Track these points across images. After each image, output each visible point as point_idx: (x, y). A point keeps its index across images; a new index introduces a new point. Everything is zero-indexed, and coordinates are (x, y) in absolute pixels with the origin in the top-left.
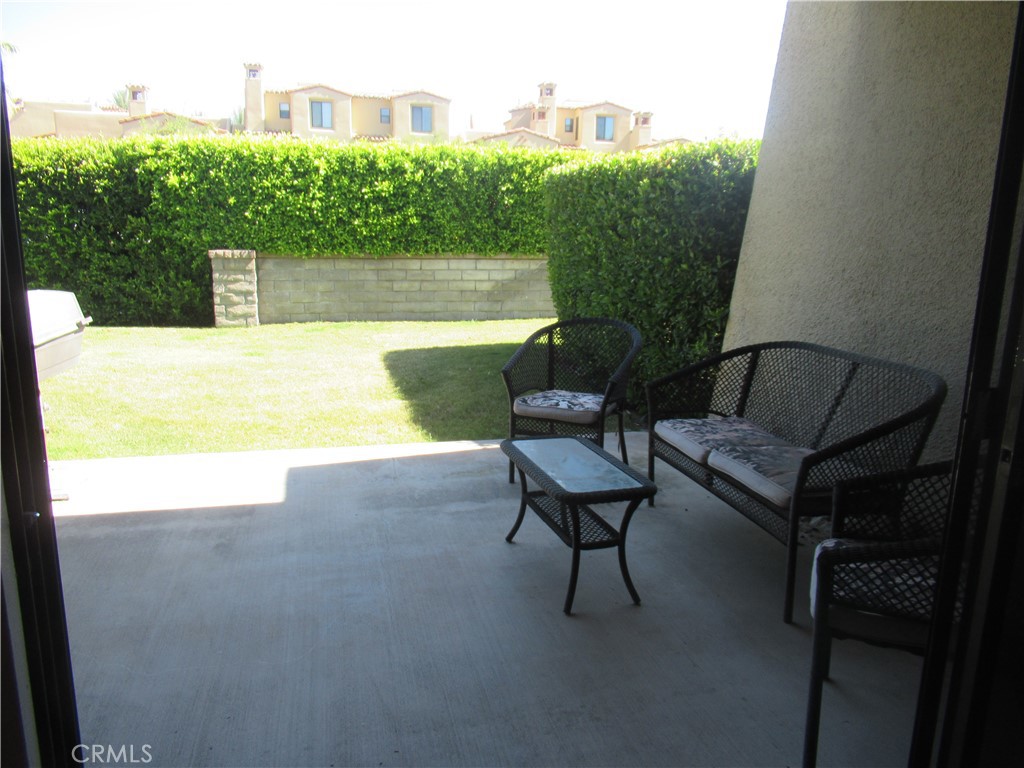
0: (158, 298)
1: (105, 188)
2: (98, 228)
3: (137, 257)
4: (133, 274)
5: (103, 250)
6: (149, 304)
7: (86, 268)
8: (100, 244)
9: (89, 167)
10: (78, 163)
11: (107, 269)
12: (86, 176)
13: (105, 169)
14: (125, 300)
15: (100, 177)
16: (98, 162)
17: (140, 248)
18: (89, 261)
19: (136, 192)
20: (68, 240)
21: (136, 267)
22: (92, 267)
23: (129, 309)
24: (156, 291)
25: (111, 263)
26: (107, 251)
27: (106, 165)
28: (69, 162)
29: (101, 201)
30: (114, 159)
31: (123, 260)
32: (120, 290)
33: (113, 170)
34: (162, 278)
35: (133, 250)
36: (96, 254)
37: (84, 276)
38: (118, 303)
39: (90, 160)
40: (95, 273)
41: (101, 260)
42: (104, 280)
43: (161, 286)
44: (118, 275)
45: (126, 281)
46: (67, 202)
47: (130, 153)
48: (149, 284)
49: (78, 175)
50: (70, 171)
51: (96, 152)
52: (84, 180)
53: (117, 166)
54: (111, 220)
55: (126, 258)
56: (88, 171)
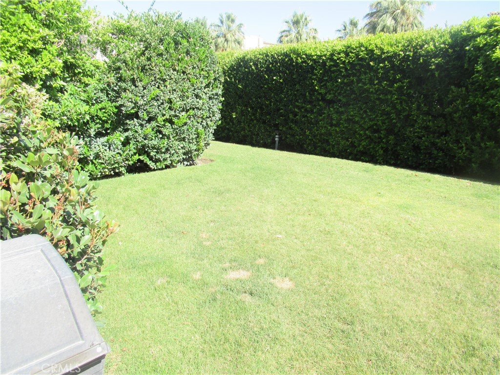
0: (463, 153)
1: (437, 65)
2: (426, 96)
3: (452, 120)
4: (446, 133)
5: (427, 113)
6: (454, 157)
7: (413, 126)
8: (425, 109)
9: (429, 49)
10: (422, 47)
11: (427, 128)
12: (426, 56)
13: (441, 49)
14: (435, 152)
15: (436, 56)
16: (437, 44)
17: (455, 113)
18: (416, 121)
19: (462, 66)
20: (404, 106)
21: (450, 127)
22: (417, 126)
23: (437, 160)
24: (461, 148)
25: (430, 124)
26: (429, 114)
27: (442, 46)
28: (415, 47)
29: (433, 75)
30: (450, 40)
31: (441, 122)
32: (434, 144)
33: (447, 50)
34: (469, 138)
35: (450, 114)
36: (421, 116)
37: (410, 132)
38: (430, 154)
39: (432, 43)
40: (418, 130)
41: (424, 121)
42: (424, 136)
43: (466, 144)
44: (434, 133)
45: (438, 137)
46: (409, 77)
47: (465, 33)
48: (457, 141)
49: (420, 56)
50: (415, 53)
51: (437, 36)
52: (423, 60)
53: (451, 46)
54: (437, 91)
55: (443, 120)
56: (428, 52)
